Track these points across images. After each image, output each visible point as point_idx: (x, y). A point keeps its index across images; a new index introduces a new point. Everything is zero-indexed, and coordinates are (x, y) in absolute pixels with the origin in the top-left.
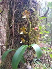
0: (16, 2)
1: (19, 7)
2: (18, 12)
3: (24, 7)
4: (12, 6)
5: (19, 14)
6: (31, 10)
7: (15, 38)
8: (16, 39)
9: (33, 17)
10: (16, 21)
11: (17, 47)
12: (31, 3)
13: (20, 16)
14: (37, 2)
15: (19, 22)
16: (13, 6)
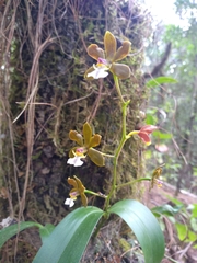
0: (49, 7)
2: (58, 53)
3: (83, 29)
4: (30, 21)
5: (59, 58)
7: (40, 165)
8: (45, 171)
10: (48, 90)
11: (48, 207)
12: (115, 14)
13: (63, 70)
14: (141, 14)
15: (60, 97)
16: (35, 21)
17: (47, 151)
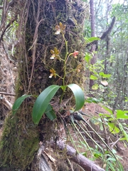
0: (42, 5)
1: (48, 14)
2: (46, 25)
3: (57, 15)
4: (34, 12)
5: (46, 28)
6: (70, 22)
7: (37, 75)
8: (40, 77)
9: (74, 36)
10: (41, 42)
12: (70, 8)
13: (48, 33)
14: (83, 7)
16: (36, 11)
17: (41, 69)
